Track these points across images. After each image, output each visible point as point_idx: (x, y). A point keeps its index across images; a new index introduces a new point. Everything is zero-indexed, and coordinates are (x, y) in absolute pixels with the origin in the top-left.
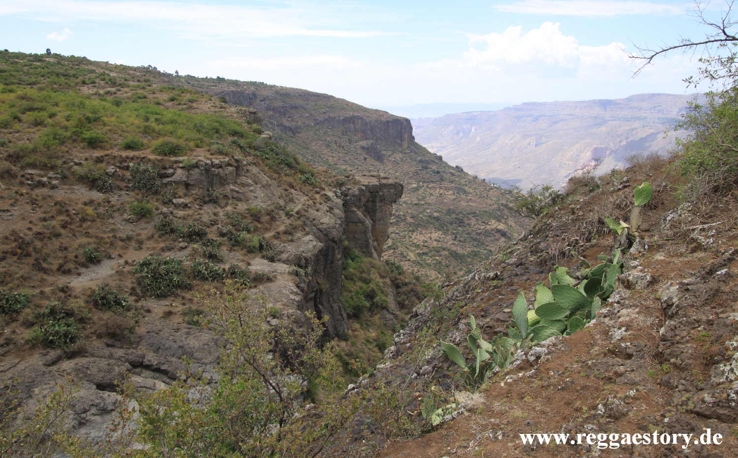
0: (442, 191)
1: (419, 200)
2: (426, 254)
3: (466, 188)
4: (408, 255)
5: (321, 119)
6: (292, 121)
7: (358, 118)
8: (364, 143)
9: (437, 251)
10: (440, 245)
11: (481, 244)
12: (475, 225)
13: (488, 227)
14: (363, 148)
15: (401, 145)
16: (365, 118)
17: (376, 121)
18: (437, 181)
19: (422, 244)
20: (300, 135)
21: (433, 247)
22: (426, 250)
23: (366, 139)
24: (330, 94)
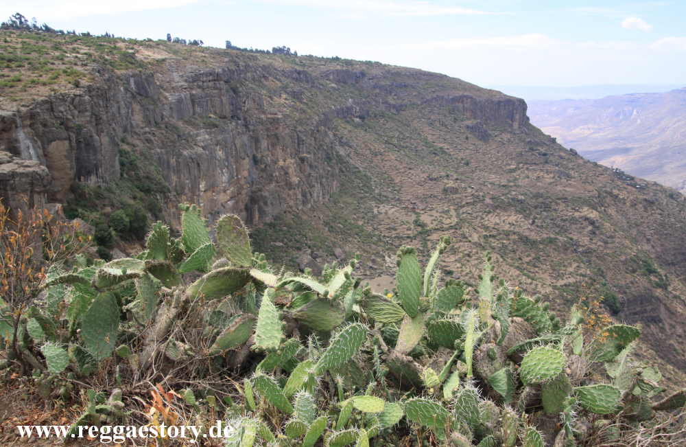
0: (542, 174)
1: (509, 181)
2: (494, 236)
3: (572, 172)
4: (471, 236)
5: (429, 98)
6: (398, 99)
7: (467, 97)
8: (469, 123)
9: (507, 234)
10: (512, 229)
11: (563, 230)
12: (562, 211)
13: (577, 214)
14: (468, 127)
15: (511, 126)
16: (474, 97)
17: (487, 101)
18: (541, 163)
19: (493, 226)
20: (403, 113)
21: (503, 231)
22: (494, 233)
23: (475, 118)
24: (443, 73)
